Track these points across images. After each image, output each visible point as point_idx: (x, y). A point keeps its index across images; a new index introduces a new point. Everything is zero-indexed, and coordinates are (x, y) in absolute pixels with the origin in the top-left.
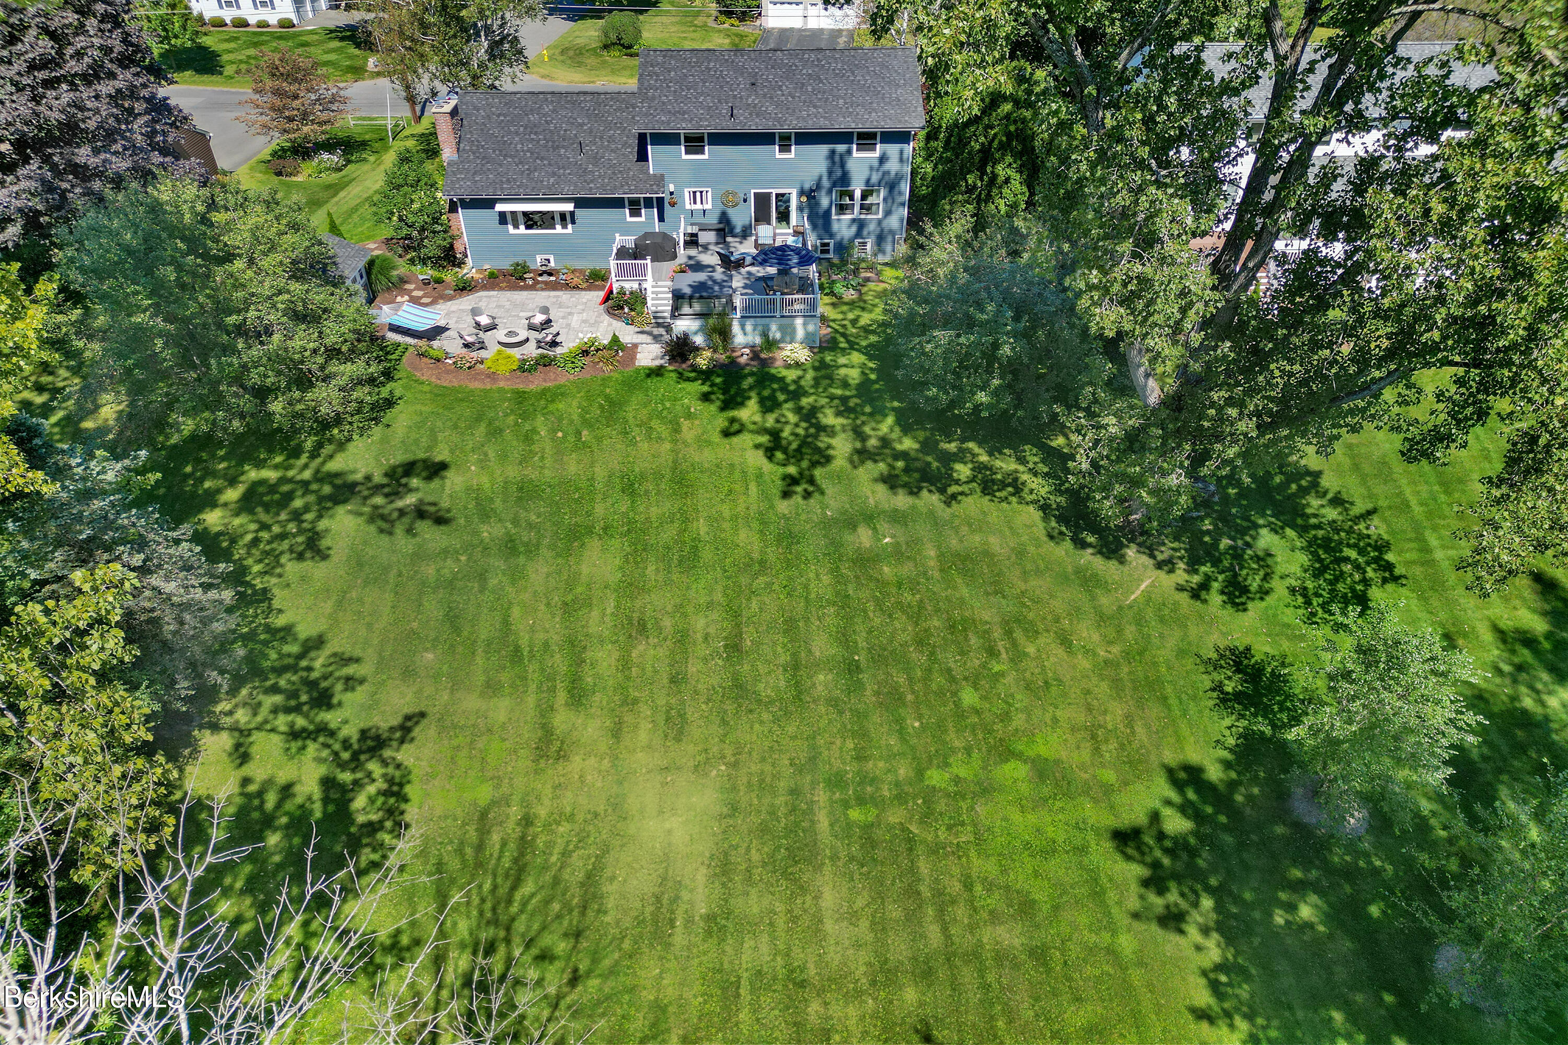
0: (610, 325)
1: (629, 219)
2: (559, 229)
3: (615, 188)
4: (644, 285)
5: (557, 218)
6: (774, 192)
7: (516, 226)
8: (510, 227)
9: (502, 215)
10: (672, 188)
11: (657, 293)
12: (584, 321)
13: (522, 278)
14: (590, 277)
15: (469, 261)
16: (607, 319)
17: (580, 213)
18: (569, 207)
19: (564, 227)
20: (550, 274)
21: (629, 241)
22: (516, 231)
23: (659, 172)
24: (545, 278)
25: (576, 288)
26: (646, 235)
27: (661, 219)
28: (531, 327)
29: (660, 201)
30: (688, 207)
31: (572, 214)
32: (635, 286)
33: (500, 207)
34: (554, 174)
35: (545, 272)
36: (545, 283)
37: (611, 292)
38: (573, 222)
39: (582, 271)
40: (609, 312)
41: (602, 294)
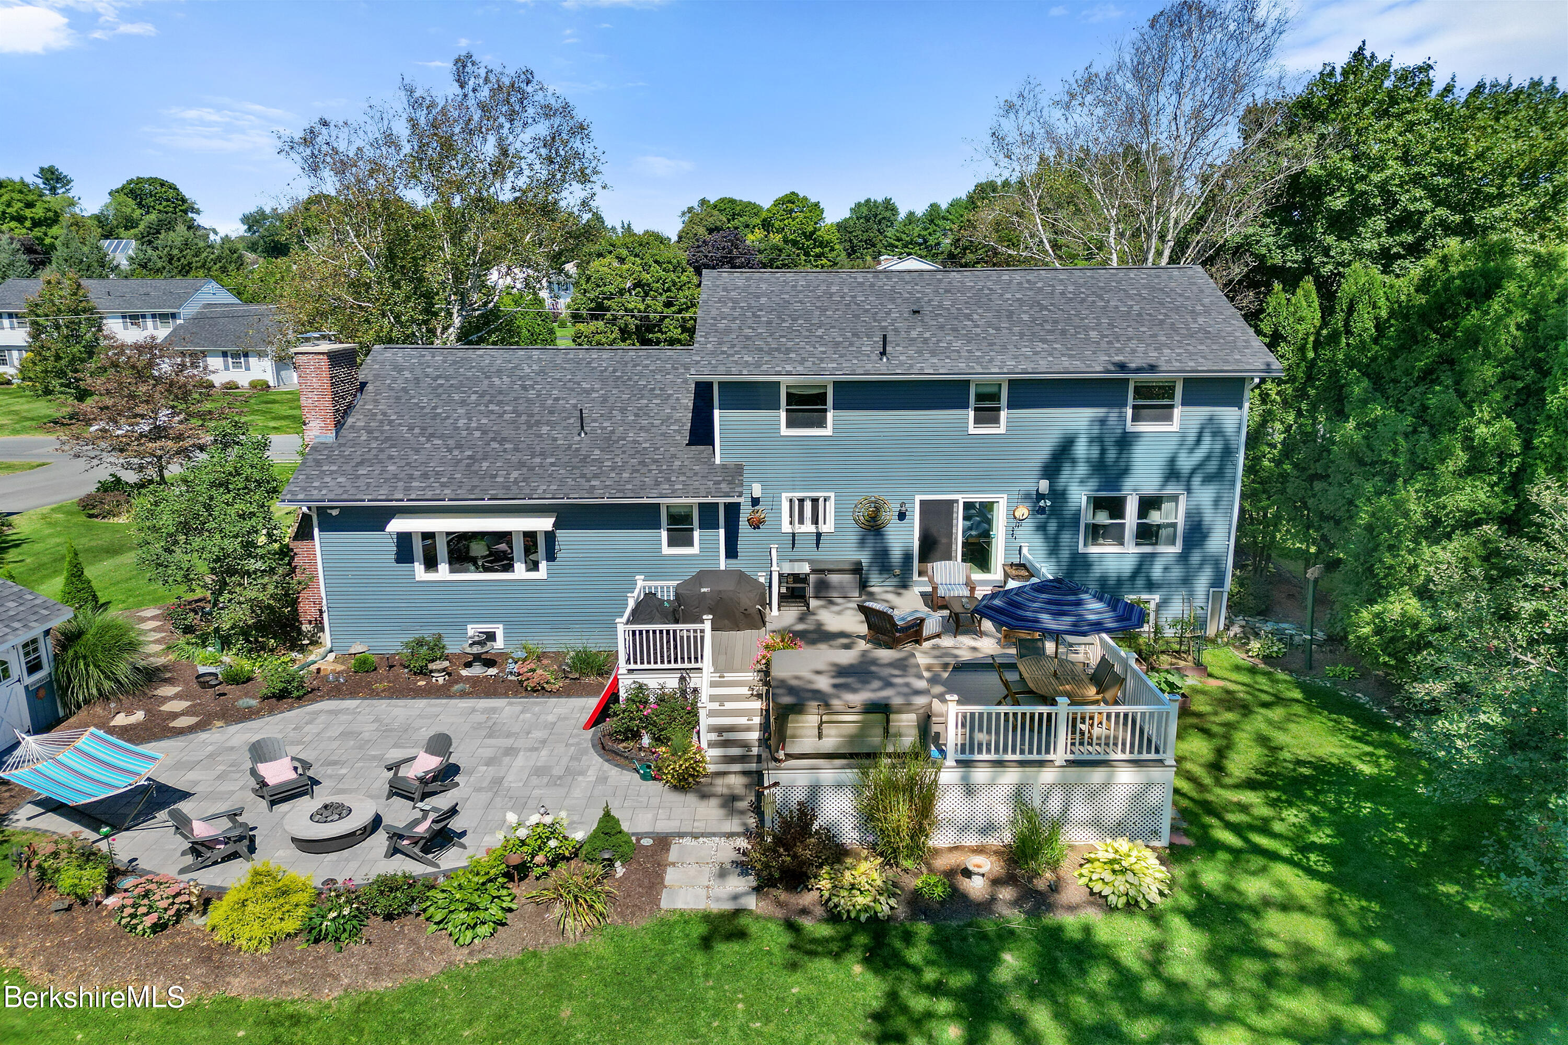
0: (602, 779)
1: (666, 550)
2: (520, 571)
3: (643, 487)
4: (694, 681)
5: (518, 546)
6: (962, 498)
7: (431, 563)
8: (419, 569)
9: (404, 539)
10: (757, 490)
11: (721, 699)
12: (538, 771)
13: (423, 672)
14: (573, 667)
15: (326, 638)
16: (595, 762)
17: (563, 536)
18: (545, 524)
19: (534, 566)
20: (489, 663)
21: (666, 589)
22: (431, 576)
23: (732, 461)
24: (477, 670)
25: (539, 690)
26: (702, 577)
27: (732, 552)
28: (398, 790)
29: (733, 510)
30: (786, 528)
31: (550, 537)
32: (672, 682)
33: (397, 525)
34: (521, 464)
35: (477, 658)
36: (475, 681)
37: (613, 696)
38: (551, 556)
39: (557, 656)
40: (604, 748)
41: (592, 703)
